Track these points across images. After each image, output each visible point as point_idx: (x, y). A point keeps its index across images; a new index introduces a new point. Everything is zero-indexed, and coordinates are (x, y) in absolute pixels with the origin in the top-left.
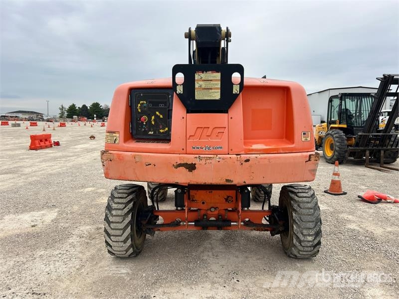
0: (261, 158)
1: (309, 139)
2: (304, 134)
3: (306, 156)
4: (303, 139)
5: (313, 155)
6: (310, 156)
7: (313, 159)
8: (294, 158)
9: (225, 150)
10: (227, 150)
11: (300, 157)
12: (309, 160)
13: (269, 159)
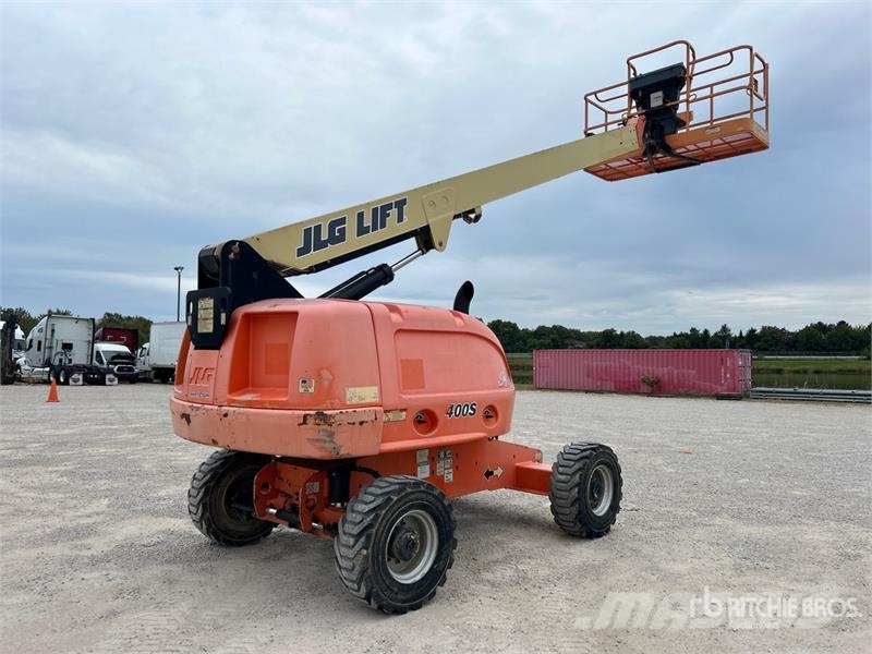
0: (239, 413)
1: (311, 390)
2: (304, 382)
3: (299, 416)
4: (302, 390)
5: (311, 415)
6: (305, 416)
7: (311, 421)
8: (279, 416)
9: (210, 399)
10: (211, 399)
11: (289, 416)
12: (305, 423)
13: (247, 415)
